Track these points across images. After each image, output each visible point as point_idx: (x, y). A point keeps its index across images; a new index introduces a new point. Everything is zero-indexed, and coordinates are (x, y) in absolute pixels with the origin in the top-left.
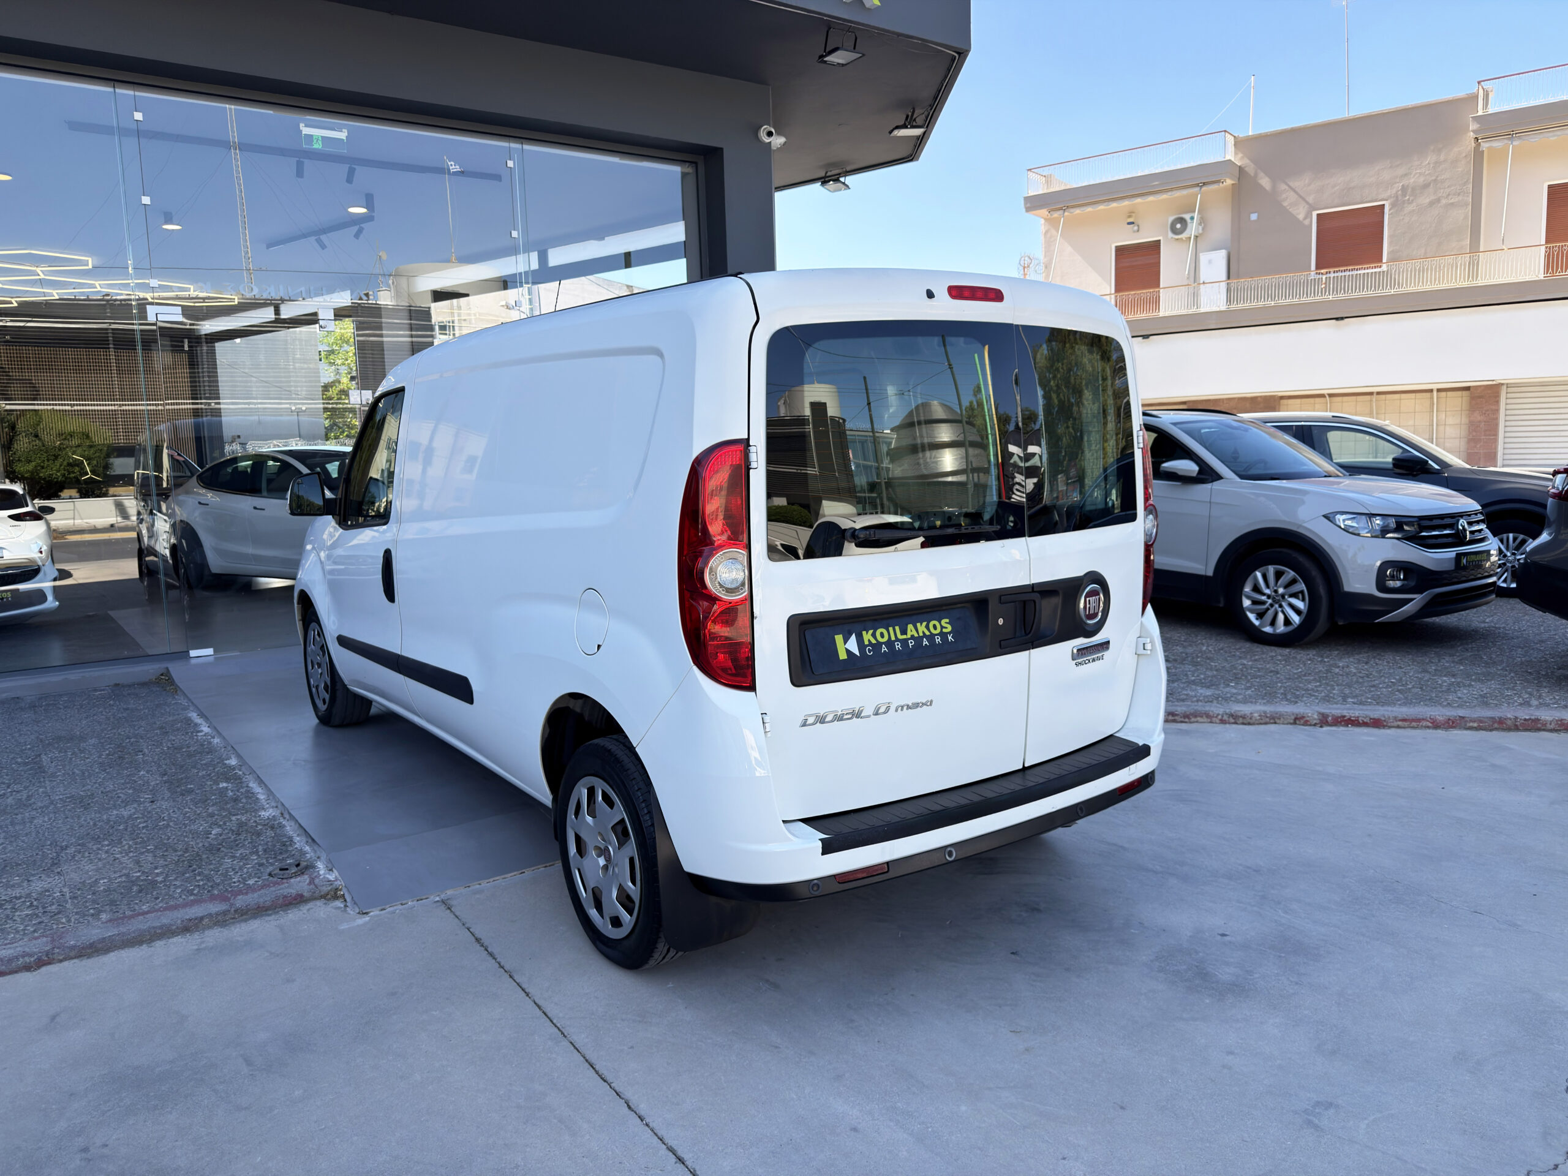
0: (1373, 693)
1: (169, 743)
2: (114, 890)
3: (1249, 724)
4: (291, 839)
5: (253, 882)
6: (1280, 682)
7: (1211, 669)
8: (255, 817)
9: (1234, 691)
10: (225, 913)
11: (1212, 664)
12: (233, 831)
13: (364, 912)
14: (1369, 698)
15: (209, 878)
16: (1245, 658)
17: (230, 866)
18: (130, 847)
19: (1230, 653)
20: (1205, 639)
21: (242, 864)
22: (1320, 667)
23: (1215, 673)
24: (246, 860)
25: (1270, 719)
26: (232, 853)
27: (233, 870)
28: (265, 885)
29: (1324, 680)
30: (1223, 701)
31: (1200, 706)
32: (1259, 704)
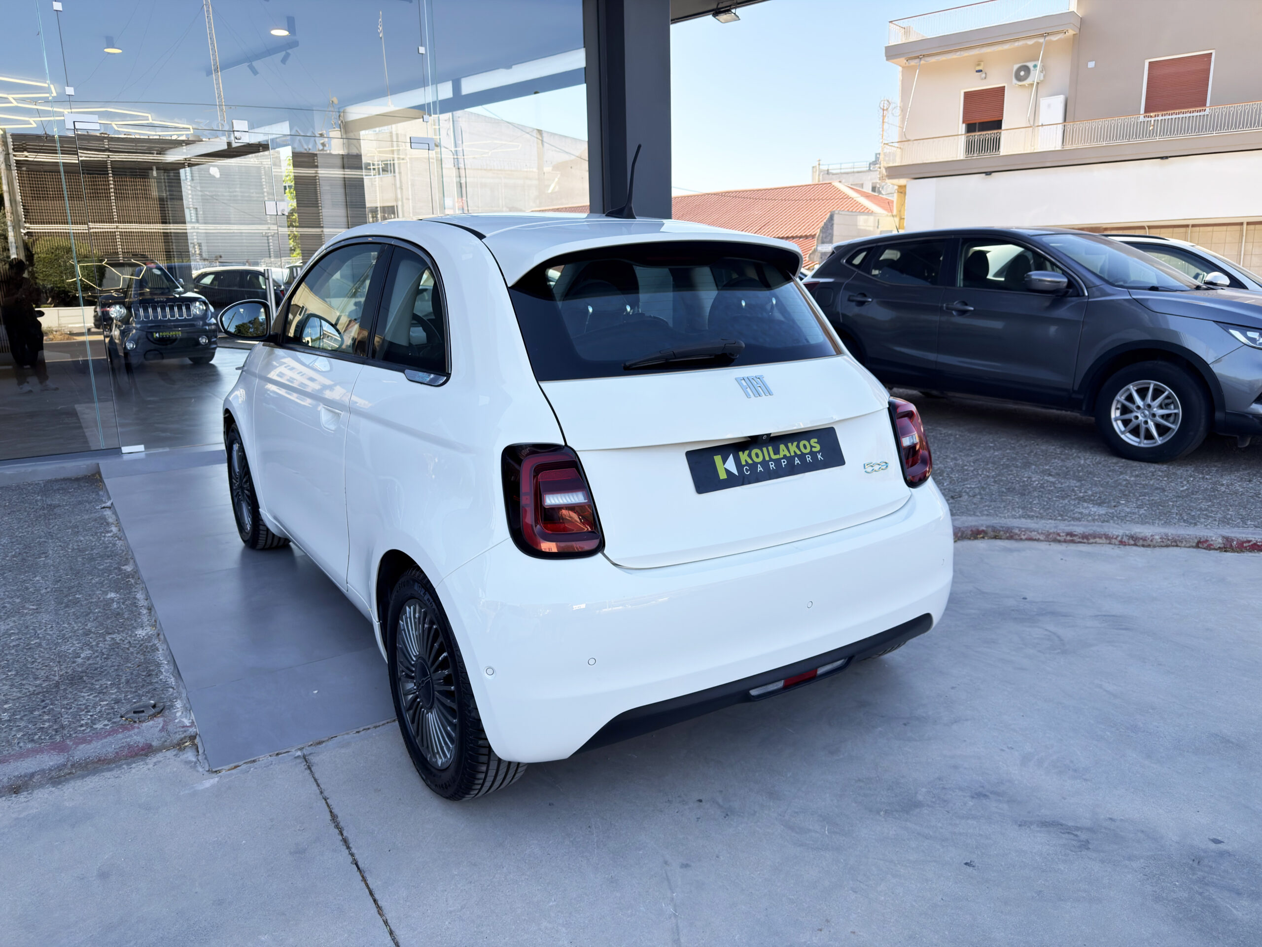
1: (76, 544)
3: (1149, 546)
4: (159, 665)
5: (101, 726)
7: (1096, 485)
8: (131, 636)
9: (1127, 509)
10: (60, 768)
11: (1096, 479)
12: (103, 654)
13: (214, 770)
15: (56, 719)
16: (1126, 473)
17: (84, 702)
19: (1109, 467)
20: (1080, 452)
21: (98, 699)
22: (1204, 485)
23: (1101, 489)
24: (104, 693)
25: (1172, 542)
26: (92, 684)
27: (86, 708)
28: (112, 731)
29: (1214, 499)
30: (1120, 521)
31: (1098, 526)
32: (1157, 525)
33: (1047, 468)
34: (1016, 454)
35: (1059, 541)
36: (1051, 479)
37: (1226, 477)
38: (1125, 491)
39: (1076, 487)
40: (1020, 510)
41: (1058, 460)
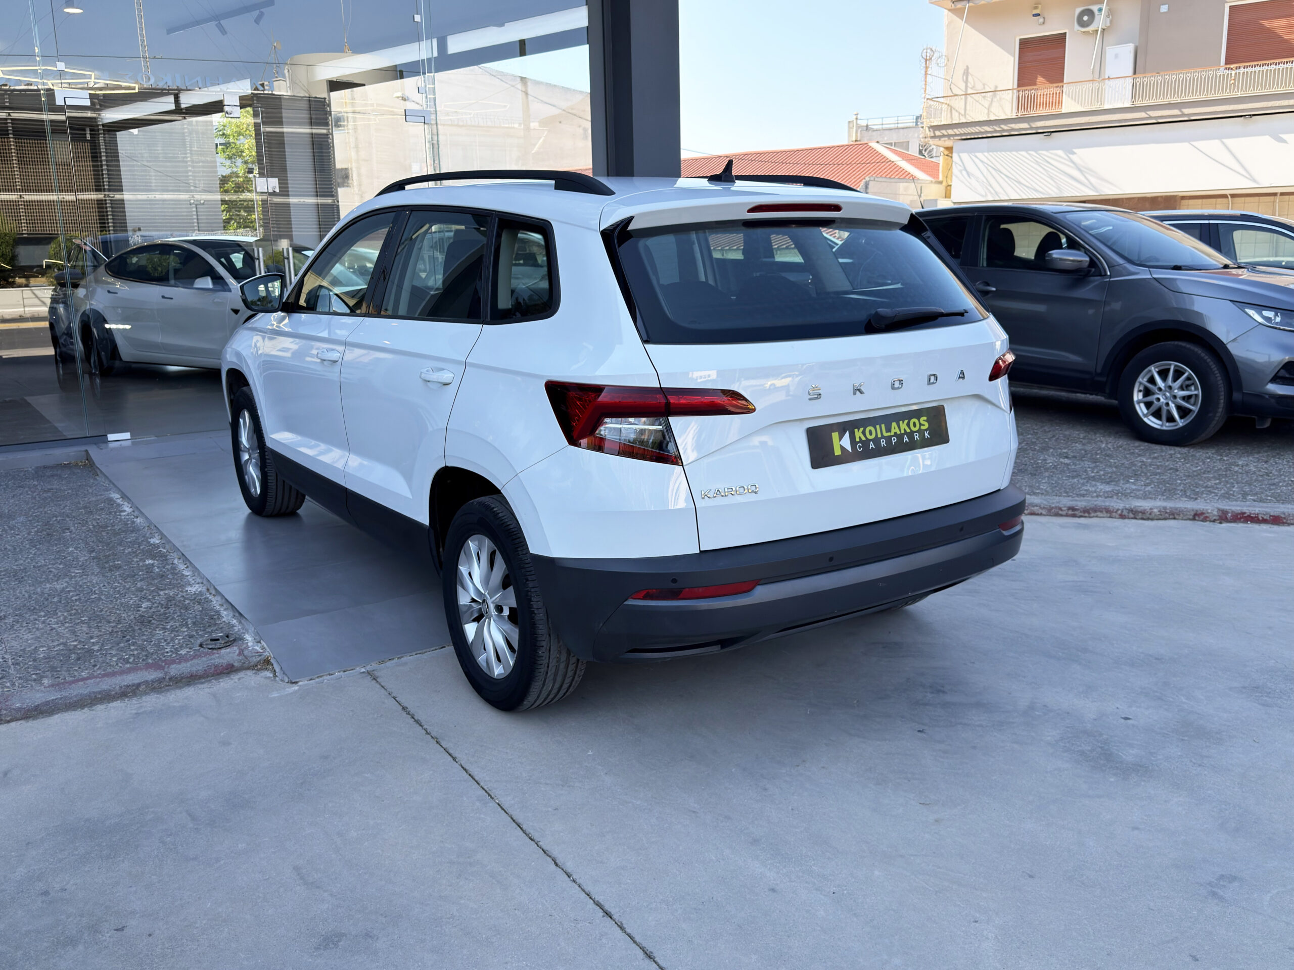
0: (1273, 491)
2: (54, 658)
4: (218, 613)
6: (1180, 479)
7: (1110, 466)
8: (182, 592)
9: (1134, 487)
10: (161, 680)
12: (163, 605)
14: (1267, 496)
15: (143, 649)
18: (65, 618)
20: (1103, 437)
25: (1169, 515)
28: (196, 655)
30: (1124, 497)
31: (1101, 501)
32: (1158, 499)
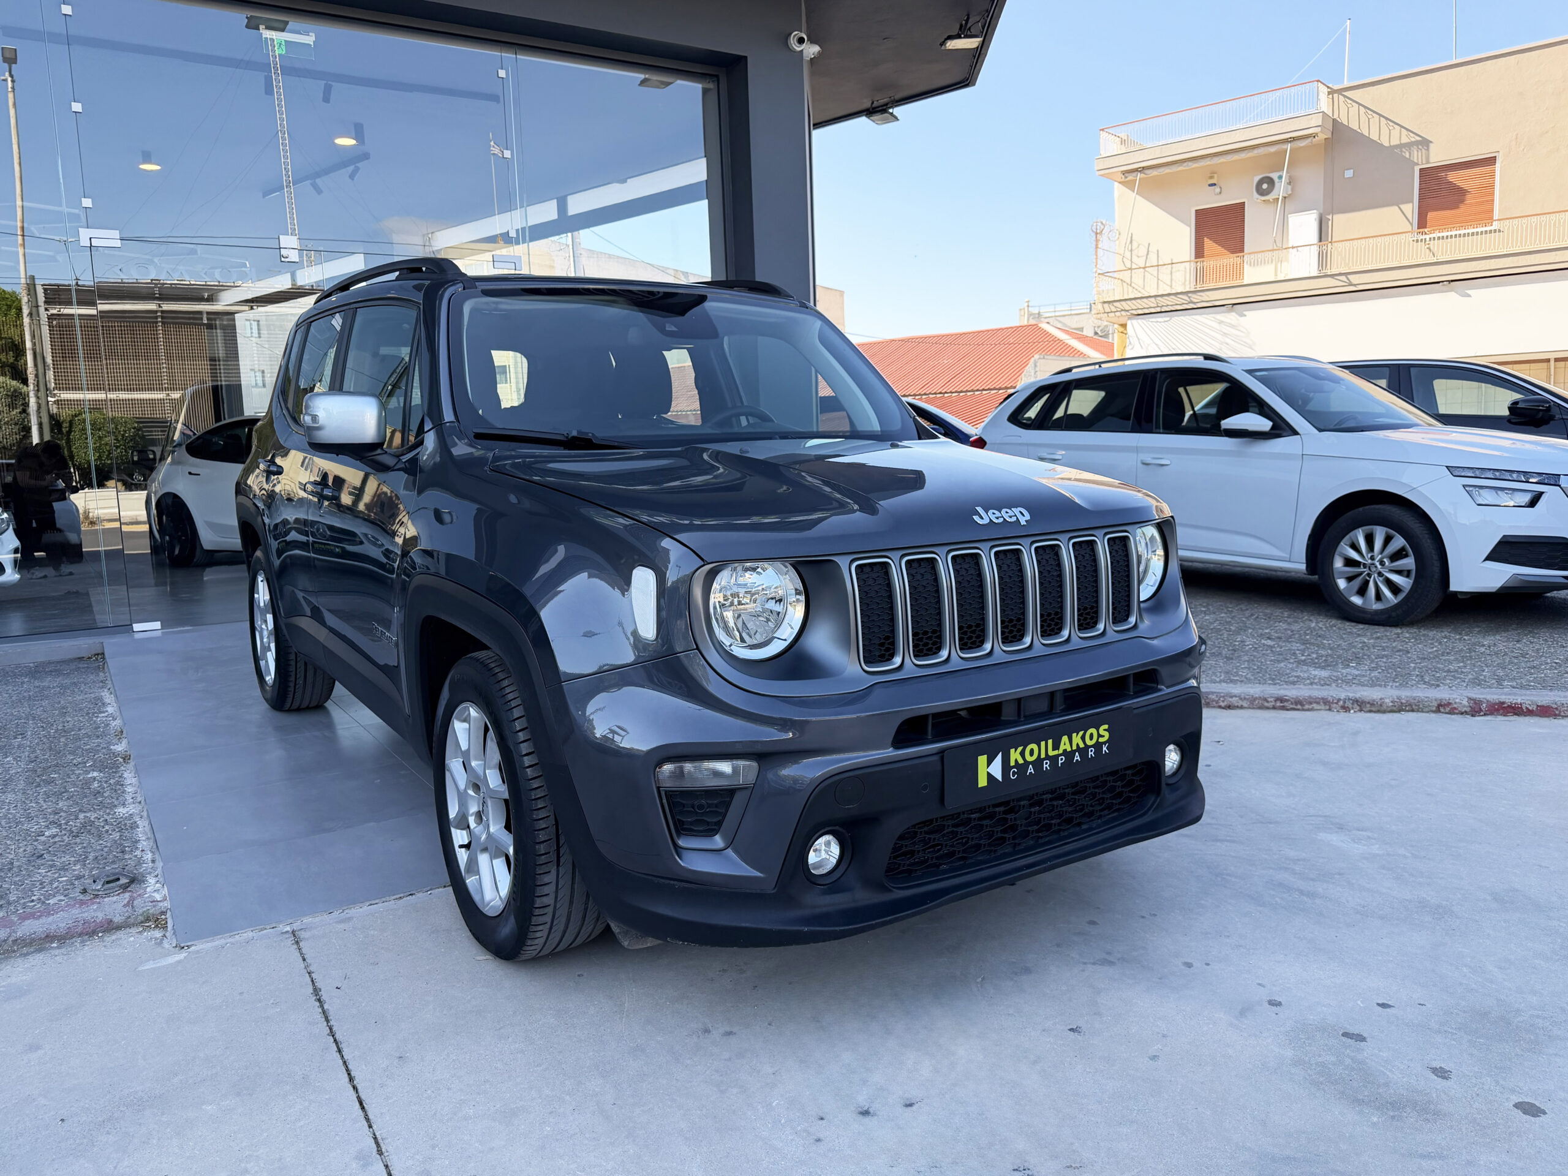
0: (1535, 676)
3: (1378, 711)
4: (136, 842)
5: (57, 901)
7: (1323, 648)
8: (109, 814)
9: (1356, 672)
11: (1325, 642)
12: (72, 832)
13: (182, 945)
14: (1531, 682)
16: (1365, 636)
17: (40, 878)
19: (1346, 630)
21: (57, 875)
22: (1460, 645)
23: (1329, 651)
24: (65, 870)
25: (1406, 706)
26: (53, 861)
27: (41, 884)
28: (69, 905)
29: (1468, 660)
30: (1344, 684)
31: (1318, 689)
32: (1389, 687)
33: (1267, 631)
34: (1232, 618)
35: (1268, 708)
36: (1270, 643)
37: (1489, 638)
38: (1359, 653)
39: (1298, 650)
40: (1222, 674)
41: (1284, 623)
